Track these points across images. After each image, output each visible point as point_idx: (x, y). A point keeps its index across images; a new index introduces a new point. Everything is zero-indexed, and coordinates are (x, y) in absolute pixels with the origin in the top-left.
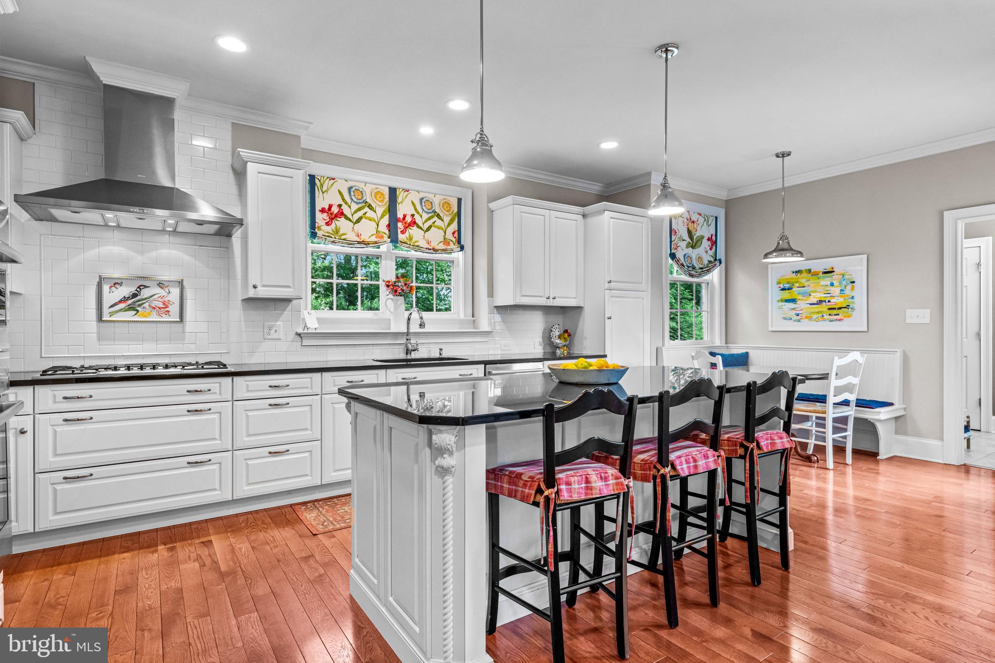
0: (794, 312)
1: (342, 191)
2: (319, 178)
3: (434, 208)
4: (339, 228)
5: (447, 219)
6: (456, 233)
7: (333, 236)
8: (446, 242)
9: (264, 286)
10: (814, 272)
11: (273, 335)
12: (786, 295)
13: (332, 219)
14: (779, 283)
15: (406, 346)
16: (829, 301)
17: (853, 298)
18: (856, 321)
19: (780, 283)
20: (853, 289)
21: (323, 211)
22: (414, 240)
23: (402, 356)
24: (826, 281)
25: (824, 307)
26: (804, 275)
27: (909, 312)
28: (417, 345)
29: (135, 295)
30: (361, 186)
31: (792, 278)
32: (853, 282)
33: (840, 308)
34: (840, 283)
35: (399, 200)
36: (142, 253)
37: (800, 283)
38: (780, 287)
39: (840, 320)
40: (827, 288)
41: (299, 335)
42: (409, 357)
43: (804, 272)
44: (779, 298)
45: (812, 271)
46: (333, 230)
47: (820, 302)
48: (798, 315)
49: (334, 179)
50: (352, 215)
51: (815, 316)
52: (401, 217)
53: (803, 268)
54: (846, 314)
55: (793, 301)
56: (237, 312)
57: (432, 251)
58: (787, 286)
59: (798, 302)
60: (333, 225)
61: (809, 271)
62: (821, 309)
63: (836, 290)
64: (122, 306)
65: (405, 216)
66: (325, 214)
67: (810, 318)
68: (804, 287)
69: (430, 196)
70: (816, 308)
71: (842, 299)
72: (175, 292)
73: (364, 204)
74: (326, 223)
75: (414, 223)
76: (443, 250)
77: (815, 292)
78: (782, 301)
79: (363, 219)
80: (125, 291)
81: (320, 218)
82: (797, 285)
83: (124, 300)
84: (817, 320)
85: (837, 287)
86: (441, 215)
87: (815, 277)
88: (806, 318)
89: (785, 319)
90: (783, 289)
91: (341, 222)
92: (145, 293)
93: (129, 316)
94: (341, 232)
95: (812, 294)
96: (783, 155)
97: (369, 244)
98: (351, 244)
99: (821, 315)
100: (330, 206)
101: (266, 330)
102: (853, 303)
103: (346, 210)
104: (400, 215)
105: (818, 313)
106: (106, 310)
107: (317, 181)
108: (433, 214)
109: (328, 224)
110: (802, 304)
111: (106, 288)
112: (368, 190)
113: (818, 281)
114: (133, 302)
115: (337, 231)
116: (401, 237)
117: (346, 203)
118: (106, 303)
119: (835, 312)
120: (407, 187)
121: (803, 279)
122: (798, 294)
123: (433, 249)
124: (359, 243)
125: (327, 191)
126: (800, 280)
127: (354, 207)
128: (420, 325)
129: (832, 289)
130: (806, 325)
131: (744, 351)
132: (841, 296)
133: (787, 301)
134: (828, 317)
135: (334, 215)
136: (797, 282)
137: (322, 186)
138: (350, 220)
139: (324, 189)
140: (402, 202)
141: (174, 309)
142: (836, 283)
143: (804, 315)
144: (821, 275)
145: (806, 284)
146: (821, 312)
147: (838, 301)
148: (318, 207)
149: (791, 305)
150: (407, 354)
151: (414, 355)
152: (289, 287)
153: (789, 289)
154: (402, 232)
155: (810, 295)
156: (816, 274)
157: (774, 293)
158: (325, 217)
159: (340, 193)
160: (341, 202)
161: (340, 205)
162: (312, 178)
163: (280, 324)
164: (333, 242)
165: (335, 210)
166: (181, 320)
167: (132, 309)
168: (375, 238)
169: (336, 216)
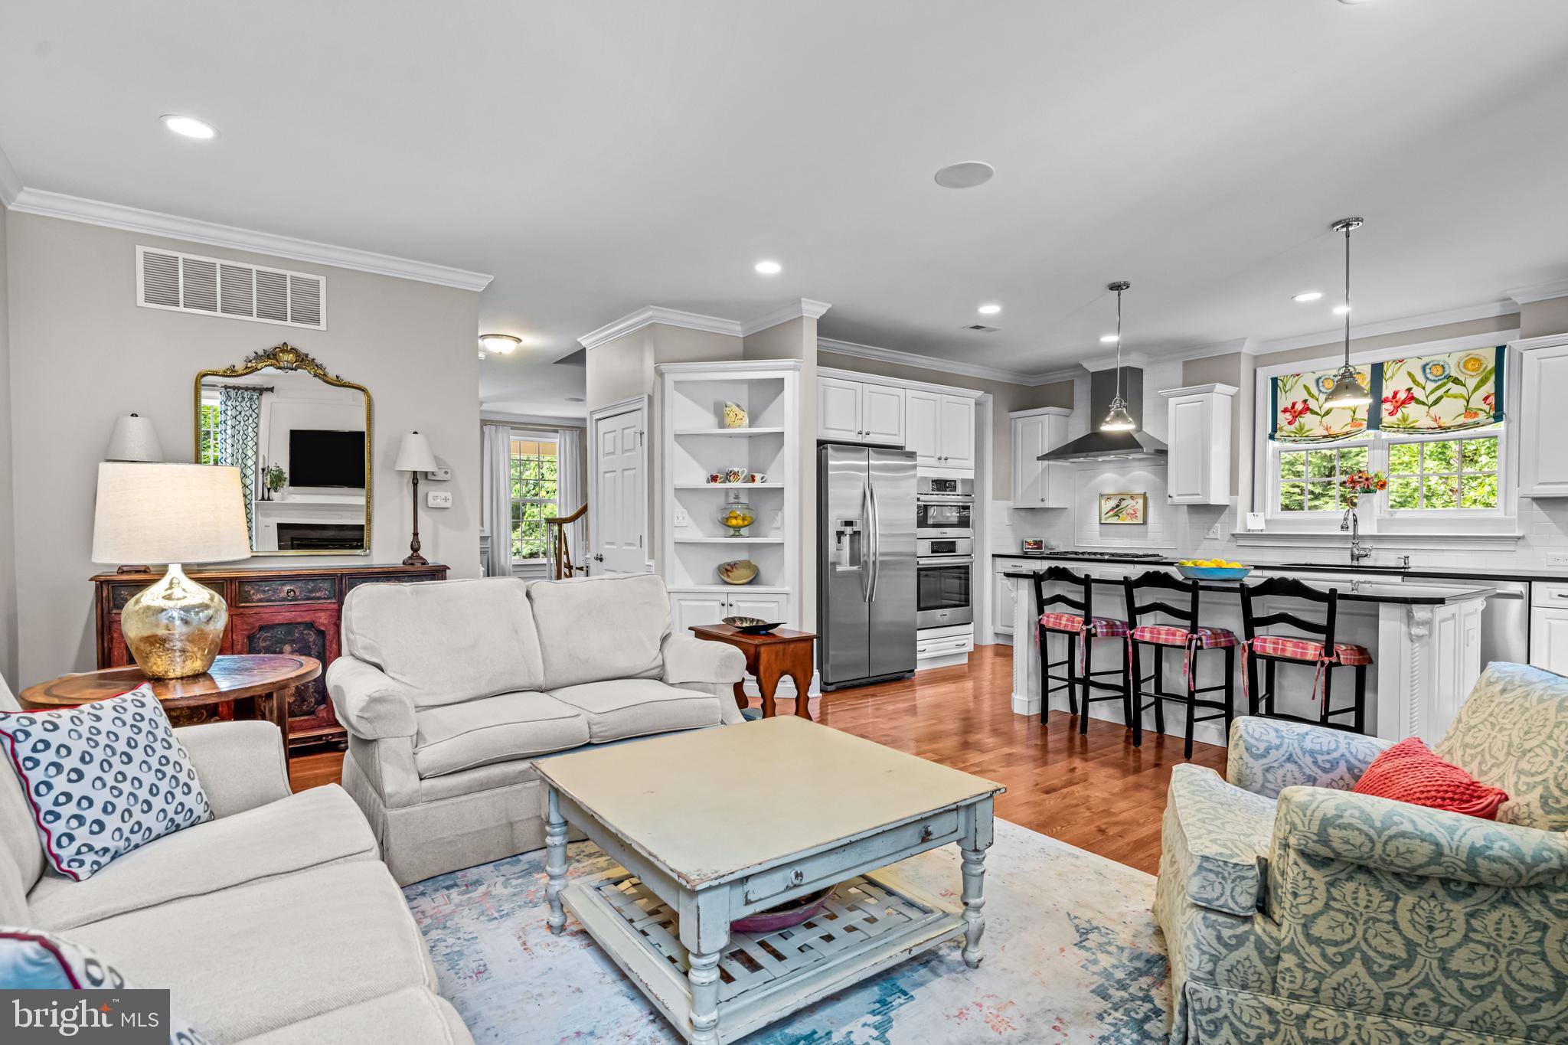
1: (1308, 385)
2: (1282, 378)
3: (1446, 373)
4: (1304, 424)
5: (1471, 383)
6: (1493, 398)
7: (1293, 435)
8: (1468, 412)
9: (1179, 495)
11: (1211, 535)
13: (1295, 417)
15: (1352, 551)
21: (1285, 411)
22: (1410, 420)
23: (1348, 562)
28: (1371, 550)
29: (1118, 506)
30: (1332, 373)
35: (1388, 375)
36: (1123, 475)
41: (1233, 535)
42: (1355, 563)
46: (1296, 429)
49: (1297, 375)
50: (1320, 408)
52: (1390, 396)
56: (1184, 516)
57: (1438, 430)
60: (1297, 424)
64: (1111, 513)
65: (1395, 394)
66: (1288, 414)
69: (1441, 359)
72: (1141, 501)
74: (1288, 422)
75: (1411, 398)
76: (1460, 426)
79: (1335, 409)
80: (1113, 503)
81: (1283, 419)
83: (1113, 509)
86: (1462, 378)
91: (1307, 419)
92: (1124, 504)
93: (1114, 520)
94: (1306, 429)
98: (1314, 439)
100: (1294, 405)
101: (1206, 531)
103: (1313, 405)
104: (1387, 393)
106: (1103, 517)
107: (1280, 383)
108: (1445, 380)
109: (1290, 423)
111: (1103, 502)
114: (1117, 510)
115: (1301, 428)
116: (1387, 419)
117: (1313, 396)
118: (1104, 511)
120: (1399, 356)
123: (1440, 427)
124: (1325, 437)
125: (1290, 390)
127: (1323, 398)
128: (1342, 527)
135: (1295, 413)
137: (1285, 385)
138: (1317, 414)
139: (1287, 387)
140: (1391, 377)
141: (1140, 514)
148: (1280, 407)
150: (1352, 560)
151: (1364, 562)
154: (1391, 414)
158: (1288, 416)
159: (1306, 387)
160: (1307, 397)
161: (1305, 401)
162: (1275, 381)
163: (1218, 525)
164: (1294, 441)
165: (1299, 407)
166: (1145, 523)
167: (1116, 515)
168: (1348, 429)
169: (1301, 412)
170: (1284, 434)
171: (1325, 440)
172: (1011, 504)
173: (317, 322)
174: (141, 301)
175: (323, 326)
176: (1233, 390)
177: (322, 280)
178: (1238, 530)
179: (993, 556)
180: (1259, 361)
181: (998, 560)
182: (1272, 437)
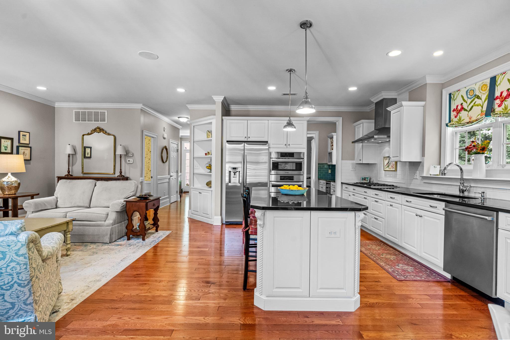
1: (463, 95)
2: (453, 93)
4: (461, 117)
7: (456, 123)
13: (458, 113)
15: (460, 187)
21: (454, 110)
22: (508, 108)
23: (457, 193)
29: (389, 162)
30: (473, 86)
35: (498, 82)
46: (458, 120)
49: (459, 90)
50: (468, 107)
56: (407, 167)
60: (458, 116)
66: (455, 112)
73: (474, 97)
74: (455, 117)
79: (474, 107)
80: (387, 161)
81: (453, 115)
83: (387, 163)
91: (463, 114)
93: (388, 169)
94: (462, 119)
97: (473, 122)
100: (457, 106)
101: (414, 174)
103: (465, 106)
104: (497, 94)
106: (385, 167)
107: (452, 96)
111: (385, 160)
112: (477, 87)
115: (460, 119)
116: (497, 110)
117: (465, 101)
118: (385, 165)
120: (503, 71)
127: (469, 101)
135: (458, 111)
137: (454, 97)
138: (467, 110)
139: (455, 98)
140: (500, 84)
148: (452, 109)
152: (398, 157)
154: (499, 106)
158: (455, 113)
159: (462, 96)
160: (462, 102)
161: (462, 104)
162: (450, 95)
163: (418, 172)
164: (456, 126)
165: (459, 107)
166: (396, 170)
167: (388, 167)
168: (479, 117)
169: (460, 111)
170: (453, 123)
171: (468, 125)
172: (355, 162)
173: (105, 121)
174: (74, 121)
175: (106, 122)
176: (423, 103)
177: (106, 111)
178: (425, 175)
179: (342, 183)
180: (443, 86)
181: (344, 185)
182: (447, 125)
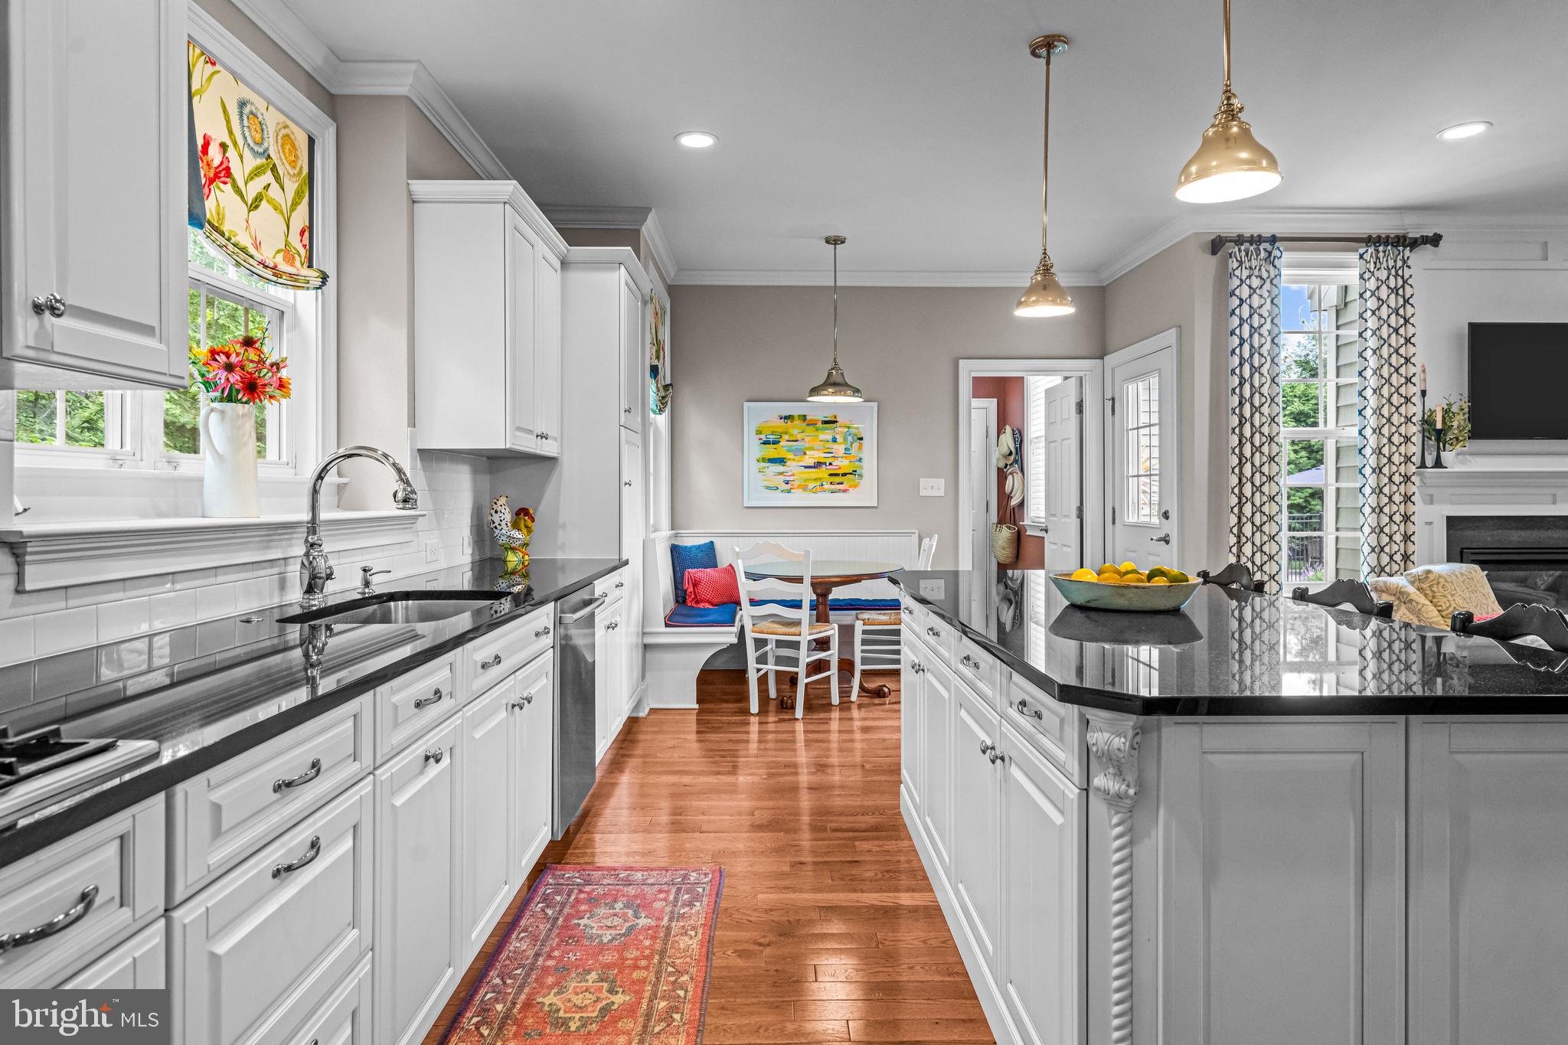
0: (782, 478)
3: (266, 145)
5: (290, 189)
6: (307, 234)
8: (288, 252)
10: (810, 420)
12: (771, 452)
14: (759, 432)
16: (830, 464)
17: (860, 460)
18: (864, 493)
19: (761, 433)
20: (860, 448)
22: (227, 226)
24: (827, 435)
25: (823, 473)
26: (797, 422)
27: (923, 482)
31: (781, 427)
32: (861, 439)
33: (844, 475)
34: (845, 439)
37: (791, 435)
38: (760, 439)
39: (845, 491)
40: (828, 445)
43: (796, 418)
44: (759, 455)
45: (808, 418)
47: (818, 465)
48: (787, 483)
51: (811, 485)
52: (204, 145)
53: (795, 413)
54: (853, 483)
55: (781, 461)
57: (268, 274)
58: (772, 438)
59: (788, 463)
61: (804, 418)
62: (820, 476)
63: (839, 449)
65: (208, 143)
67: (805, 488)
68: (796, 441)
69: (259, 105)
70: (814, 473)
71: (846, 462)
75: (226, 170)
77: (811, 449)
78: (764, 460)
82: (786, 437)
84: (814, 491)
85: (840, 444)
86: (280, 171)
87: (811, 428)
88: (799, 487)
89: (768, 488)
90: (765, 443)
95: (807, 452)
96: (835, 241)
99: (819, 483)
102: (861, 467)
105: (816, 479)
108: (264, 161)
110: (793, 467)
113: (816, 433)
119: (838, 479)
121: (795, 429)
122: (788, 451)
126: (791, 431)
129: (835, 446)
130: (798, 498)
131: (707, 540)
132: (846, 458)
133: (772, 461)
134: (827, 486)
136: (786, 433)
142: (840, 439)
143: (796, 483)
144: (820, 425)
145: (799, 437)
146: (820, 479)
147: (843, 464)
149: (779, 468)
153: (775, 443)
155: (805, 453)
156: (812, 424)
157: (754, 449)
